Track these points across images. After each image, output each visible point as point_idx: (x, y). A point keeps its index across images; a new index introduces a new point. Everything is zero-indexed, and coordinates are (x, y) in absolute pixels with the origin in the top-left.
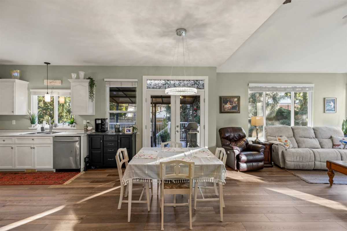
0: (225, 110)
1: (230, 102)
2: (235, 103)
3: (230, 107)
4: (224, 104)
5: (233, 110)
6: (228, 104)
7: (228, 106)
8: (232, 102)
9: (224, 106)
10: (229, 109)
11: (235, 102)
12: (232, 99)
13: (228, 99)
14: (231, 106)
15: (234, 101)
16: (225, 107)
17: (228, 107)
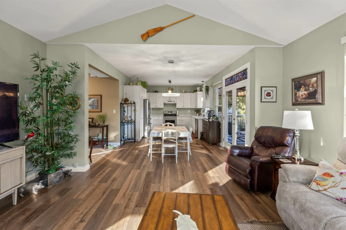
0: (297, 100)
1: (304, 86)
2: (313, 87)
3: (304, 94)
4: (296, 91)
5: (309, 99)
6: (301, 89)
7: (302, 93)
8: (308, 86)
9: (297, 93)
10: (303, 98)
11: (313, 85)
12: (307, 81)
13: (302, 82)
14: (306, 92)
15: (311, 83)
16: (297, 95)
17: (302, 95)
